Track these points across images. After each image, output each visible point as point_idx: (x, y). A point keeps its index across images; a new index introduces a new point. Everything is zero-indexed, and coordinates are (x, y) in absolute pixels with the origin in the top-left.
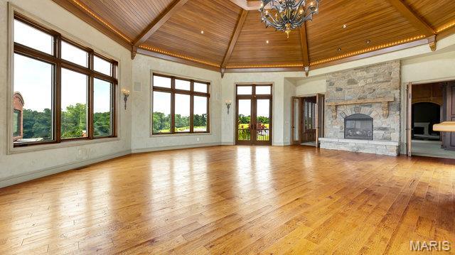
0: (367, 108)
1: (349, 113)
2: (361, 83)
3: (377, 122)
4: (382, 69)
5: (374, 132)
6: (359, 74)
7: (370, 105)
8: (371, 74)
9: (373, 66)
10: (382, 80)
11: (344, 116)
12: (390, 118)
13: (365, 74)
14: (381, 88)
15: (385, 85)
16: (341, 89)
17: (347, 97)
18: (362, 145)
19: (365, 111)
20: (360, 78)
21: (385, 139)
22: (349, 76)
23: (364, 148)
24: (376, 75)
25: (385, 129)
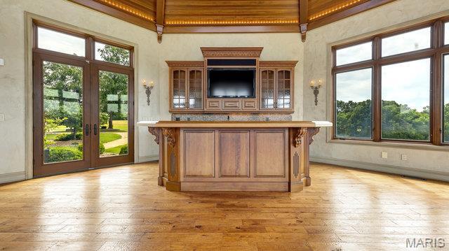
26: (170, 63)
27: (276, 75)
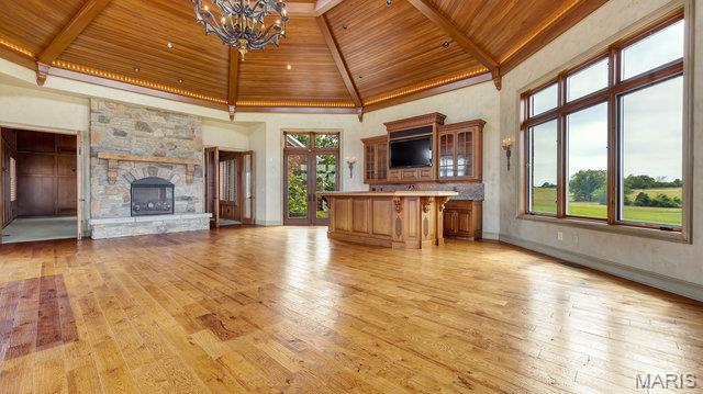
0: (167, 170)
1: (140, 175)
2: (158, 133)
3: (180, 190)
4: (185, 121)
5: (176, 203)
6: (156, 118)
7: (169, 166)
8: (171, 124)
9: (174, 113)
10: (184, 135)
11: (132, 181)
12: (194, 185)
13: (162, 120)
14: (183, 146)
15: (188, 143)
16: (124, 134)
17: (136, 149)
18: (171, 222)
19: (163, 174)
20: (155, 124)
21: (191, 211)
22: (138, 115)
23: (174, 226)
24: (177, 127)
25: (188, 199)
26: (364, 141)
27: (455, 139)
